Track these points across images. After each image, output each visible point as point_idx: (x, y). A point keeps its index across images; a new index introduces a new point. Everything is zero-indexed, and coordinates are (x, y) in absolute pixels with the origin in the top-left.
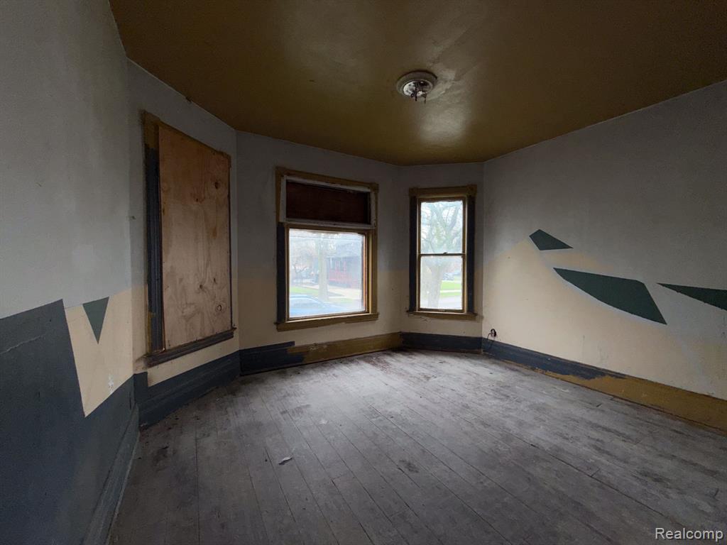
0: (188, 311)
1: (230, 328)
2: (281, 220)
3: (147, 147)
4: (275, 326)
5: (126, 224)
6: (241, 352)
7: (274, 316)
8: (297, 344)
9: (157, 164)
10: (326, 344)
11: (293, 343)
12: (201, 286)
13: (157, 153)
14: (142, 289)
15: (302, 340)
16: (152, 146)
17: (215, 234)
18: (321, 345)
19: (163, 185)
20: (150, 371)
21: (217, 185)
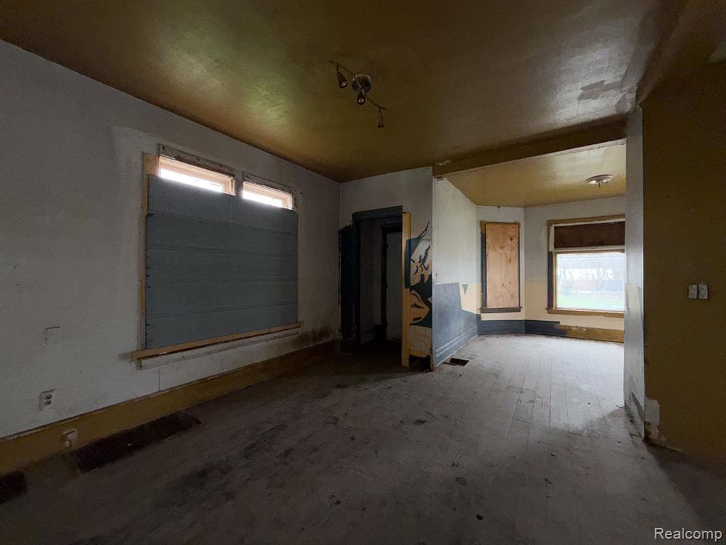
0: (497, 295)
1: (518, 306)
2: (550, 250)
3: (482, 233)
4: (546, 311)
5: (475, 261)
6: (526, 321)
7: (546, 305)
8: (561, 324)
9: (485, 237)
10: (586, 328)
11: (559, 322)
12: (503, 285)
13: (485, 234)
14: (480, 284)
15: (565, 321)
16: (484, 232)
17: (510, 261)
18: (581, 328)
19: (487, 246)
20: (482, 315)
21: (511, 239)
